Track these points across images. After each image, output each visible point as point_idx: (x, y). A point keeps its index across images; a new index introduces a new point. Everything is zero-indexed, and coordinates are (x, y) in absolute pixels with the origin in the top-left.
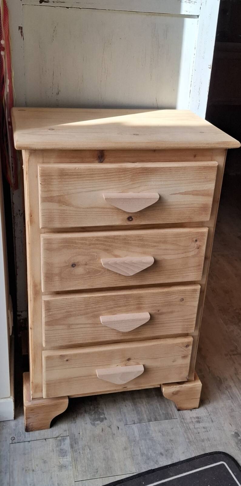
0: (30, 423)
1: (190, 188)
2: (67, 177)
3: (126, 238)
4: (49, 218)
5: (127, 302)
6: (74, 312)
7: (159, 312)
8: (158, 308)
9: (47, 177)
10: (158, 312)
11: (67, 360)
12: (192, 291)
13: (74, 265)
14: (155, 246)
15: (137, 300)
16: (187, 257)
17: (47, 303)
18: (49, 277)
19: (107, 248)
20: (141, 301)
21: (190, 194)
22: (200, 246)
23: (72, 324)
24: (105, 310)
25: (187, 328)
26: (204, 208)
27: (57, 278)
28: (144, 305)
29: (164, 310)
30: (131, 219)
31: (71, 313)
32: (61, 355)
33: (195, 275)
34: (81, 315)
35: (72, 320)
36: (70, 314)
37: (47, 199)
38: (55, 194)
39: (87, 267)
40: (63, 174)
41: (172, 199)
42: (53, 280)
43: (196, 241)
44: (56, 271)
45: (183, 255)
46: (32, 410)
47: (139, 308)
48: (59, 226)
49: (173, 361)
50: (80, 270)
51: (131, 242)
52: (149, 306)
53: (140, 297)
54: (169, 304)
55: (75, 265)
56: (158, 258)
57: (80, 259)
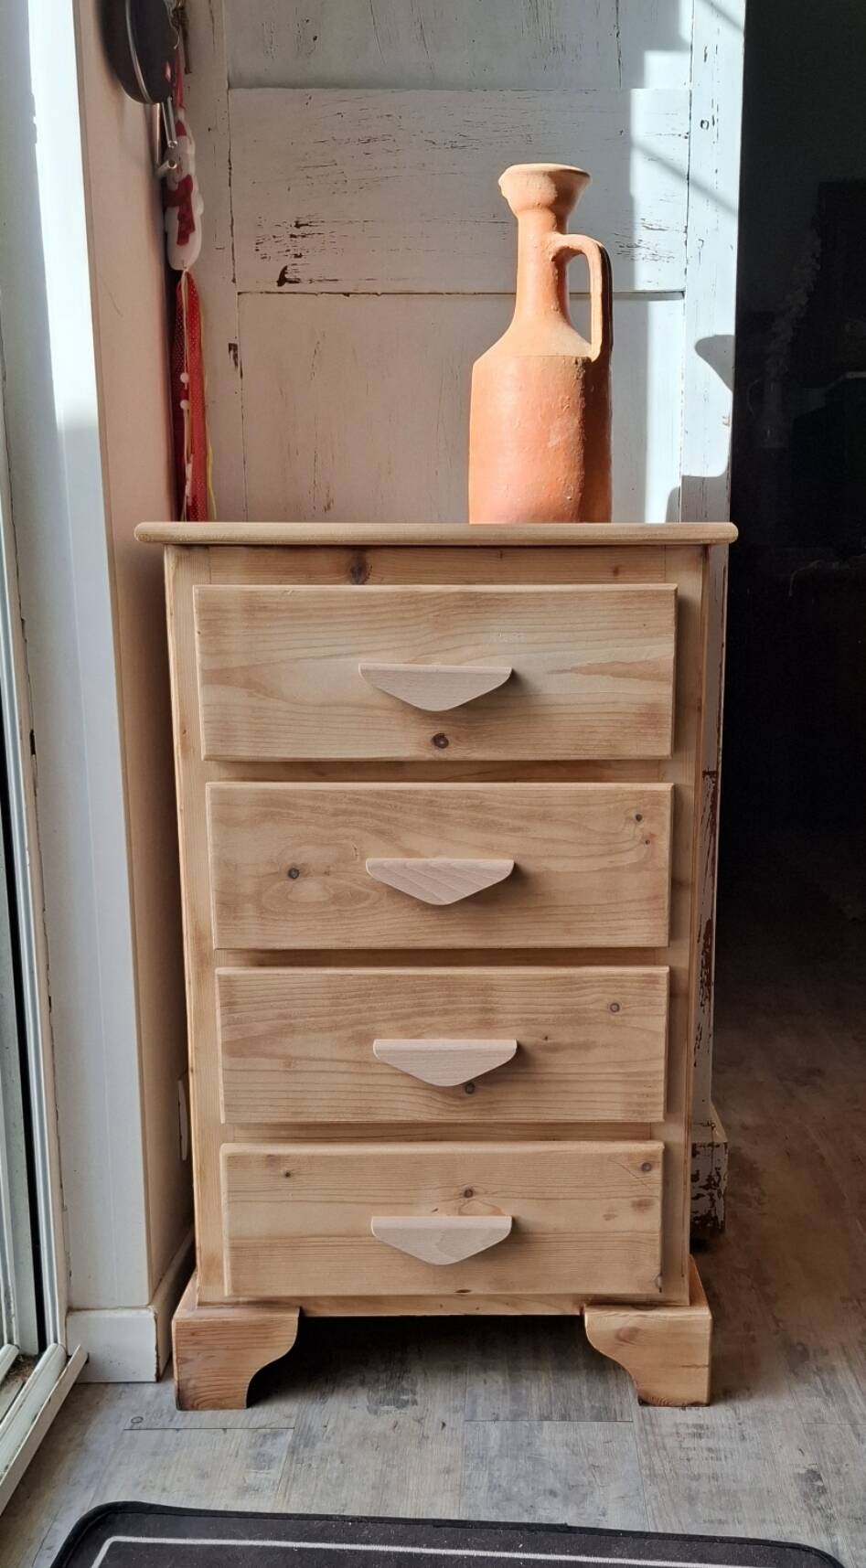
0: (189, 1380)
1: (602, 655)
2: (263, 615)
3: (434, 798)
4: (222, 729)
5: (451, 999)
6: (302, 1020)
7: (549, 1041)
8: (546, 1029)
9: (213, 616)
10: (545, 1042)
11: (288, 1175)
12: (644, 982)
13: (294, 873)
14: (519, 829)
15: (478, 996)
16: (617, 869)
17: (227, 982)
18: (229, 905)
19: (384, 826)
20: (491, 1002)
21: (603, 673)
22: (652, 836)
23: (297, 1058)
24: (389, 1020)
25: (639, 1105)
26: (649, 715)
27: (249, 909)
28: (501, 1016)
29: (564, 1036)
30: (442, 743)
31: (293, 1021)
32: (269, 1156)
33: (645, 929)
34: (321, 1030)
35: (297, 1045)
36: (291, 1025)
37: (217, 677)
38: (236, 662)
39: (330, 880)
40: (254, 609)
41: (551, 687)
42: (239, 914)
43: (639, 818)
44: (248, 887)
45: (605, 862)
46: (193, 1334)
47: (487, 1024)
48: (249, 754)
49: (608, 1217)
50: (309, 889)
51: (450, 812)
52: (516, 1020)
53: (487, 988)
54: (577, 1018)
55: (297, 871)
56: (530, 866)
57: (307, 855)
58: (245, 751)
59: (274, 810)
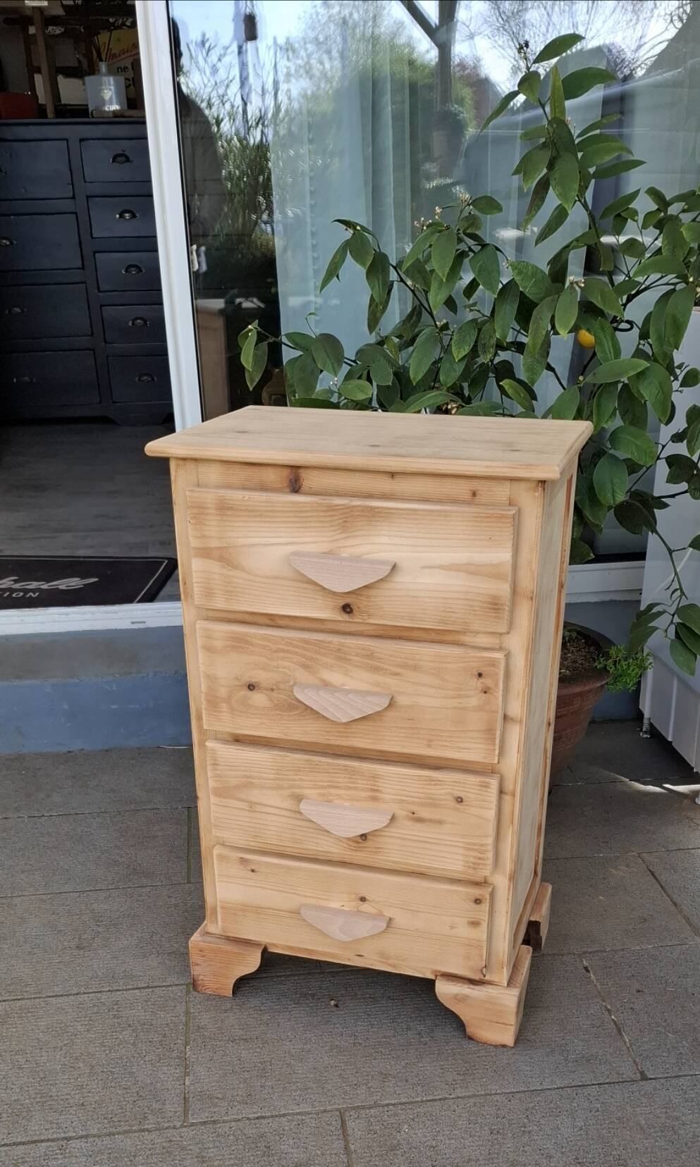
0: (199, 975)
1: (458, 557)
2: (229, 513)
3: (341, 647)
4: (208, 588)
5: (352, 780)
6: (259, 781)
7: (415, 815)
8: (414, 808)
9: (199, 511)
10: (412, 815)
11: (253, 871)
12: (481, 786)
13: (251, 687)
14: (397, 674)
15: (369, 780)
16: (464, 709)
17: (213, 751)
18: (213, 702)
19: (308, 663)
20: (377, 786)
21: (459, 570)
22: (489, 688)
23: (256, 803)
24: (312, 788)
25: (474, 863)
26: (493, 604)
27: (224, 707)
28: (385, 796)
29: (425, 814)
30: (348, 610)
31: (253, 781)
32: (242, 858)
33: (482, 750)
34: (271, 788)
35: (256, 795)
36: (251, 782)
37: (202, 553)
38: (214, 543)
39: (274, 694)
40: (224, 508)
42: (218, 709)
43: (480, 675)
44: (223, 692)
45: (455, 703)
46: (201, 951)
47: (374, 799)
48: (221, 606)
49: (452, 927)
50: (261, 699)
51: (351, 657)
52: (394, 799)
53: (375, 777)
54: (434, 803)
55: (254, 687)
57: (260, 676)
58: (220, 603)
59: (238, 644)
